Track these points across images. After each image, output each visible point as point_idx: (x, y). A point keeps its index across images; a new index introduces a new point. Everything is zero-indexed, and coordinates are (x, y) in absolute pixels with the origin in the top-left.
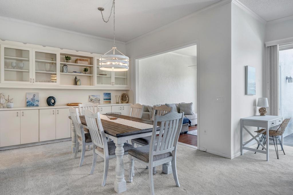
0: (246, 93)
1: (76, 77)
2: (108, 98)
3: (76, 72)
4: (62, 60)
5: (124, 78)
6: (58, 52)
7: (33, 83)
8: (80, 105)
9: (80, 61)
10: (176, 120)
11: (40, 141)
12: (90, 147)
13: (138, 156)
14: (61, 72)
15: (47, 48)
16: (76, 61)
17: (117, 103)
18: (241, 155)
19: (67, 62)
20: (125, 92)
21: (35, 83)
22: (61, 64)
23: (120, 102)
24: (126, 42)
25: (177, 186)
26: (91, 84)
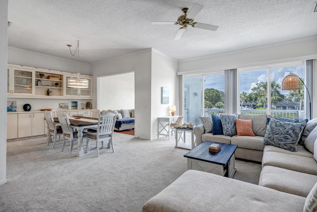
0: (162, 103)
1: (48, 89)
2: (75, 105)
3: (48, 86)
4: (37, 76)
5: (88, 91)
6: (34, 71)
7: (12, 94)
8: (53, 111)
9: (52, 78)
10: (112, 117)
11: (19, 137)
12: (61, 139)
13: (91, 137)
14: (36, 85)
15: (24, 67)
16: (48, 77)
17: (82, 109)
18: (158, 138)
19: (41, 78)
20: (89, 101)
21: (14, 94)
22: (36, 79)
23: (85, 108)
24: (90, 63)
25: (113, 152)
26: (61, 94)
